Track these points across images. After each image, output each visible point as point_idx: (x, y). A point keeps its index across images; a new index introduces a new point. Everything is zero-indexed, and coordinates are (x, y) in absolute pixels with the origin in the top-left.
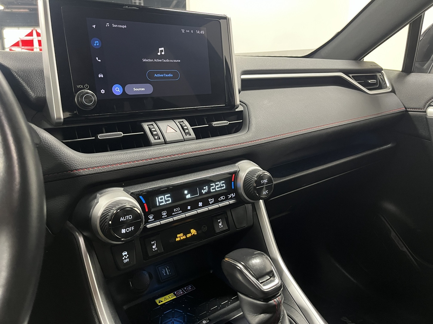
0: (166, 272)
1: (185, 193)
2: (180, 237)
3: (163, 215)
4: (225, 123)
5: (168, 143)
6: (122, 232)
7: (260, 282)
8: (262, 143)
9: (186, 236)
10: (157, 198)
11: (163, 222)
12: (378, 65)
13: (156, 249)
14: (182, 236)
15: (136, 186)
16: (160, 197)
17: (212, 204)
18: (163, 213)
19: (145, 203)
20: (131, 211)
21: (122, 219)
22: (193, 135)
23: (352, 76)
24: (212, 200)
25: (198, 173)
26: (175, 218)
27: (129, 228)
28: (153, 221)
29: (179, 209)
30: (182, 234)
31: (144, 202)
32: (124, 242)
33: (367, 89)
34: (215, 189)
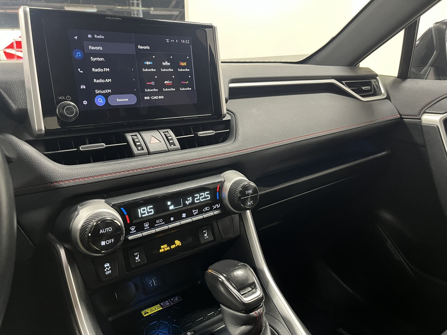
0: (153, 283)
1: (168, 204)
2: (164, 248)
3: (145, 227)
4: (211, 133)
5: (151, 153)
6: (102, 244)
7: (241, 294)
8: (249, 152)
9: (170, 247)
10: (139, 210)
11: (145, 234)
12: (373, 71)
13: (139, 260)
14: (166, 248)
15: (118, 198)
16: (142, 209)
17: (196, 215)
18: (145, 224)
19: (126, 215)
20: (111, 223)
21: (101, 231)
22: (178, 145)
23: (345, 83)
24: (196, 211)
25: (182, 184)
26: (158, 230)
27: (108, 241)
28: (134, 233)
29: (161, 220)
30: (166, 246)
31: (126, 213)
32: (104, 254)
33: (360, 96)
34: (199, 199)
